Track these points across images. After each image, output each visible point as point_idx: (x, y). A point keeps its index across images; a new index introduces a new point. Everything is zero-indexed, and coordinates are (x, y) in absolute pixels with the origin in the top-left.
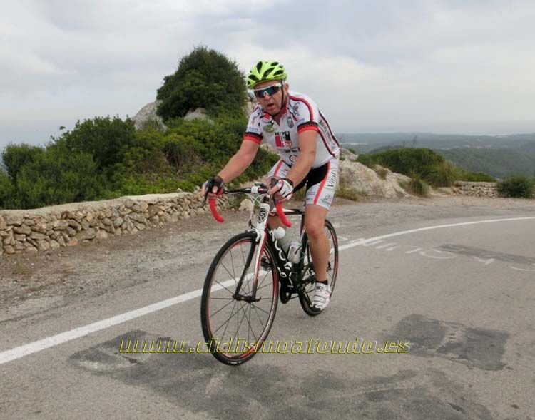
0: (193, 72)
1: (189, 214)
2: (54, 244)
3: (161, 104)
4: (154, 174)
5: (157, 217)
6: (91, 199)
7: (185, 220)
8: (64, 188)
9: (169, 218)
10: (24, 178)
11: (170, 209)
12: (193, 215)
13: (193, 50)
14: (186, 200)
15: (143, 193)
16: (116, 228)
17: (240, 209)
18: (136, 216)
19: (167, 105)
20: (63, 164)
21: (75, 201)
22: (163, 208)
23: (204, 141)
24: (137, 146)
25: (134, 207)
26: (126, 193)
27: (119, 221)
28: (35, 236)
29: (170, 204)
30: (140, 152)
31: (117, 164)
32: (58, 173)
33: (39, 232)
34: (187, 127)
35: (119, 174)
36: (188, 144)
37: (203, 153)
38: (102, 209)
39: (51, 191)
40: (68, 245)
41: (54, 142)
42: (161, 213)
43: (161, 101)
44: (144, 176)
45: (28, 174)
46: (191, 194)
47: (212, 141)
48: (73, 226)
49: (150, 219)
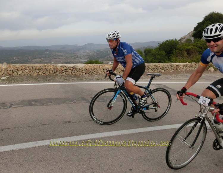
0: (208, 22)
1: (189, 69)
2: (152, 71)
3: (194, 33)
4: (181, 58)
5: (178, 69)
6: (162, 63)
7: (187, 71)
8: (156, 59)
9: (182, 69)
10: (148, 56)
11: (183, 67)
12: (190, 70)
13: (210, 13)
14: (189, 65)
15: (176, 62)
16: (166, 70)
17: (208, 70)
18: (172, 68)
19: (196, 33)
20: (157, 54)
21: (159, 63)
22: (180, 67)
23: (201, 48)
24: (177, 50)
25: (172, 66)
26: (171, 62)
27: (168, 68)
28: (148, 69)
29: (183, 66)
30: (178, 51)
31: (171, 54)
32: (155, 56)
33: (150, 68)
34: (196, 43)
35: (171, 57)
36: (194, 49)
37: (200, 52)
38: (164, 65)
39: (153, 60)
40: (155, 72)
41: (156, 47)
42: (180, 68)
43: (195, 32)
44: (178, 58)
45: (149, 56)
46: (191, 64)
47: (204, 48)
48: (156, 68)
49: (176, 69)
